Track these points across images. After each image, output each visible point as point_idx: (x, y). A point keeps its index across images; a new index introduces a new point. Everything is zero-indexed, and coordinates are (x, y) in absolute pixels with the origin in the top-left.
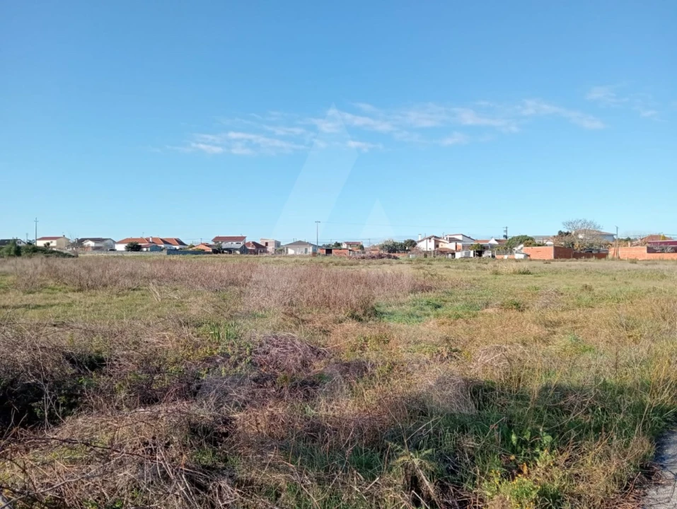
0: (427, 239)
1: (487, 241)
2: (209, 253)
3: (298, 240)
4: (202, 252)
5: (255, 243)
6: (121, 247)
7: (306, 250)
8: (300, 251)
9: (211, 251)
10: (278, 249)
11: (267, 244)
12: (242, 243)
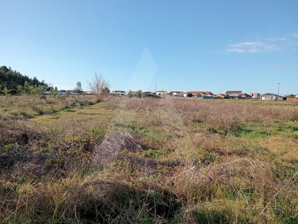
2: (222, 98)
4: (220, 98)
5: (245, 94)
7: (272, 97)
8: (269, 98)
10: (258, 97)
11: (253, 95)
12: (239, 94)
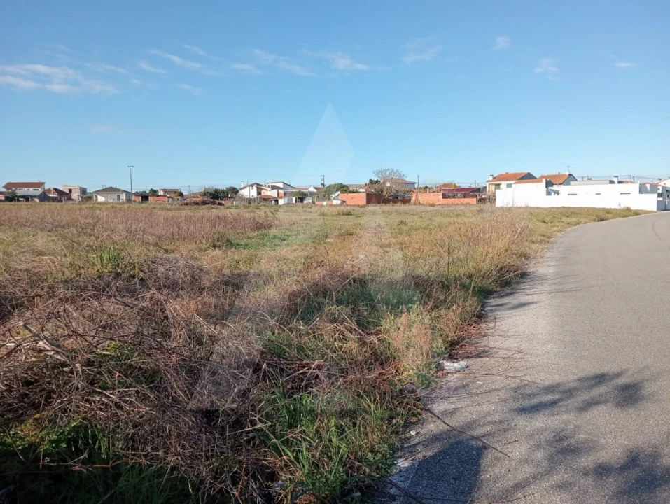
0: (249, 186)
1: (307, 189)
3: (108, 186)
5: (56, 190)
7: (119, 196)
8: (111, 198)
9: (3, 198)
10: (85, 196)
11: (70, 191)
12: (40, 191)
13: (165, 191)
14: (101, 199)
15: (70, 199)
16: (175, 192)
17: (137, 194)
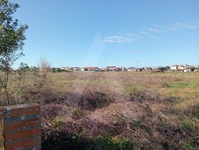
0: (174, 66)
1: (195, 66)
2: (106, 71)
3: (131, 67)
4: (104, 71)
5: (118, 68)
6: (83, 70)
7: (134, 70)
8: (132, 70)
10: (125, 70)
11: (122, 68)
12: (114, 68)
13: (147, 68)
14: (129, 70)
15: (122, 71)
16: (150, 68)
17: (139, 69)
